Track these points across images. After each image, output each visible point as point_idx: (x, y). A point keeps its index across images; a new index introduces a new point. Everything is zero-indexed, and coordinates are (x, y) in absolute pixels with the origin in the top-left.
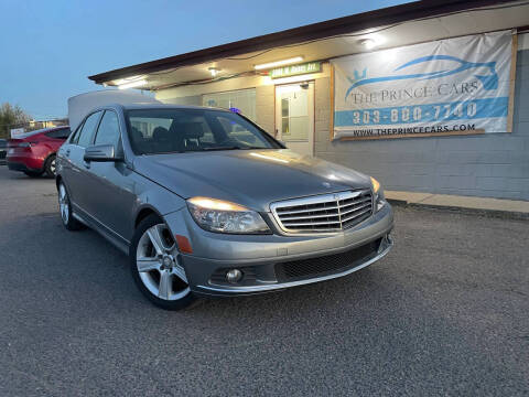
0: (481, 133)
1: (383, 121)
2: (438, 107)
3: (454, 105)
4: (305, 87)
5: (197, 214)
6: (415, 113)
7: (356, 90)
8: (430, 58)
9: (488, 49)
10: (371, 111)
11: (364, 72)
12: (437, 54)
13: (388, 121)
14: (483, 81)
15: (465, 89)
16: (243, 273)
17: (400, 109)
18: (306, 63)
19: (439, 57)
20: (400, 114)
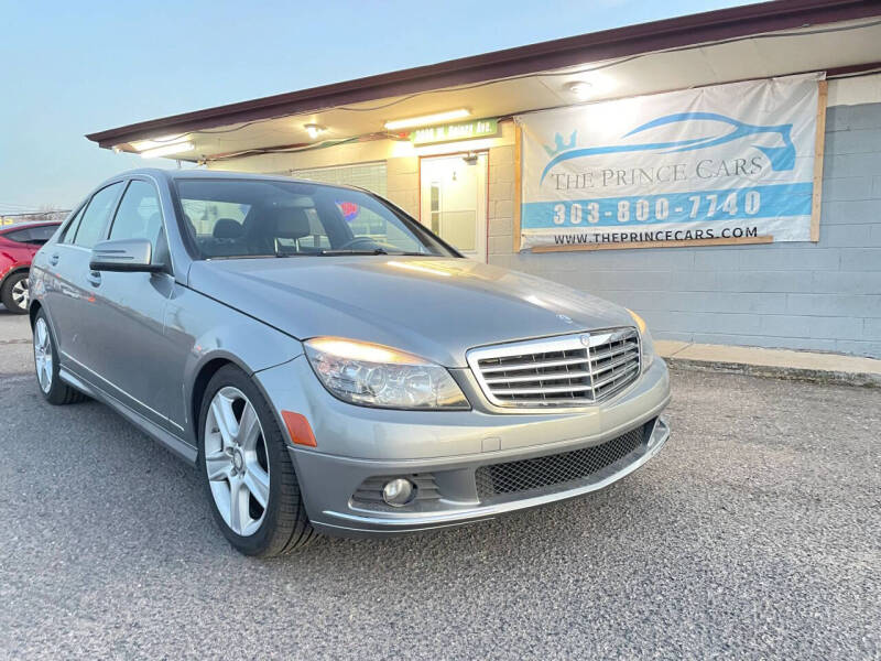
0: (767, 243)
1: (603, 221)
2: (696, 199)
3: (723, 195)
4: (472, 160)
5: (323, 370)
6: (658, 208)
7: (559, 168)
8: (684, 117)
9: (778, 104)
10: (585, 203)
11: (573, 137)
12: (694, 111)
13: (614, 221)
14: (770, 156)
15: (740, 169)
16: (415, 487)
17: (633, 200)
18: (474, 121)
19: (699, 116)
20: (633, 210)
